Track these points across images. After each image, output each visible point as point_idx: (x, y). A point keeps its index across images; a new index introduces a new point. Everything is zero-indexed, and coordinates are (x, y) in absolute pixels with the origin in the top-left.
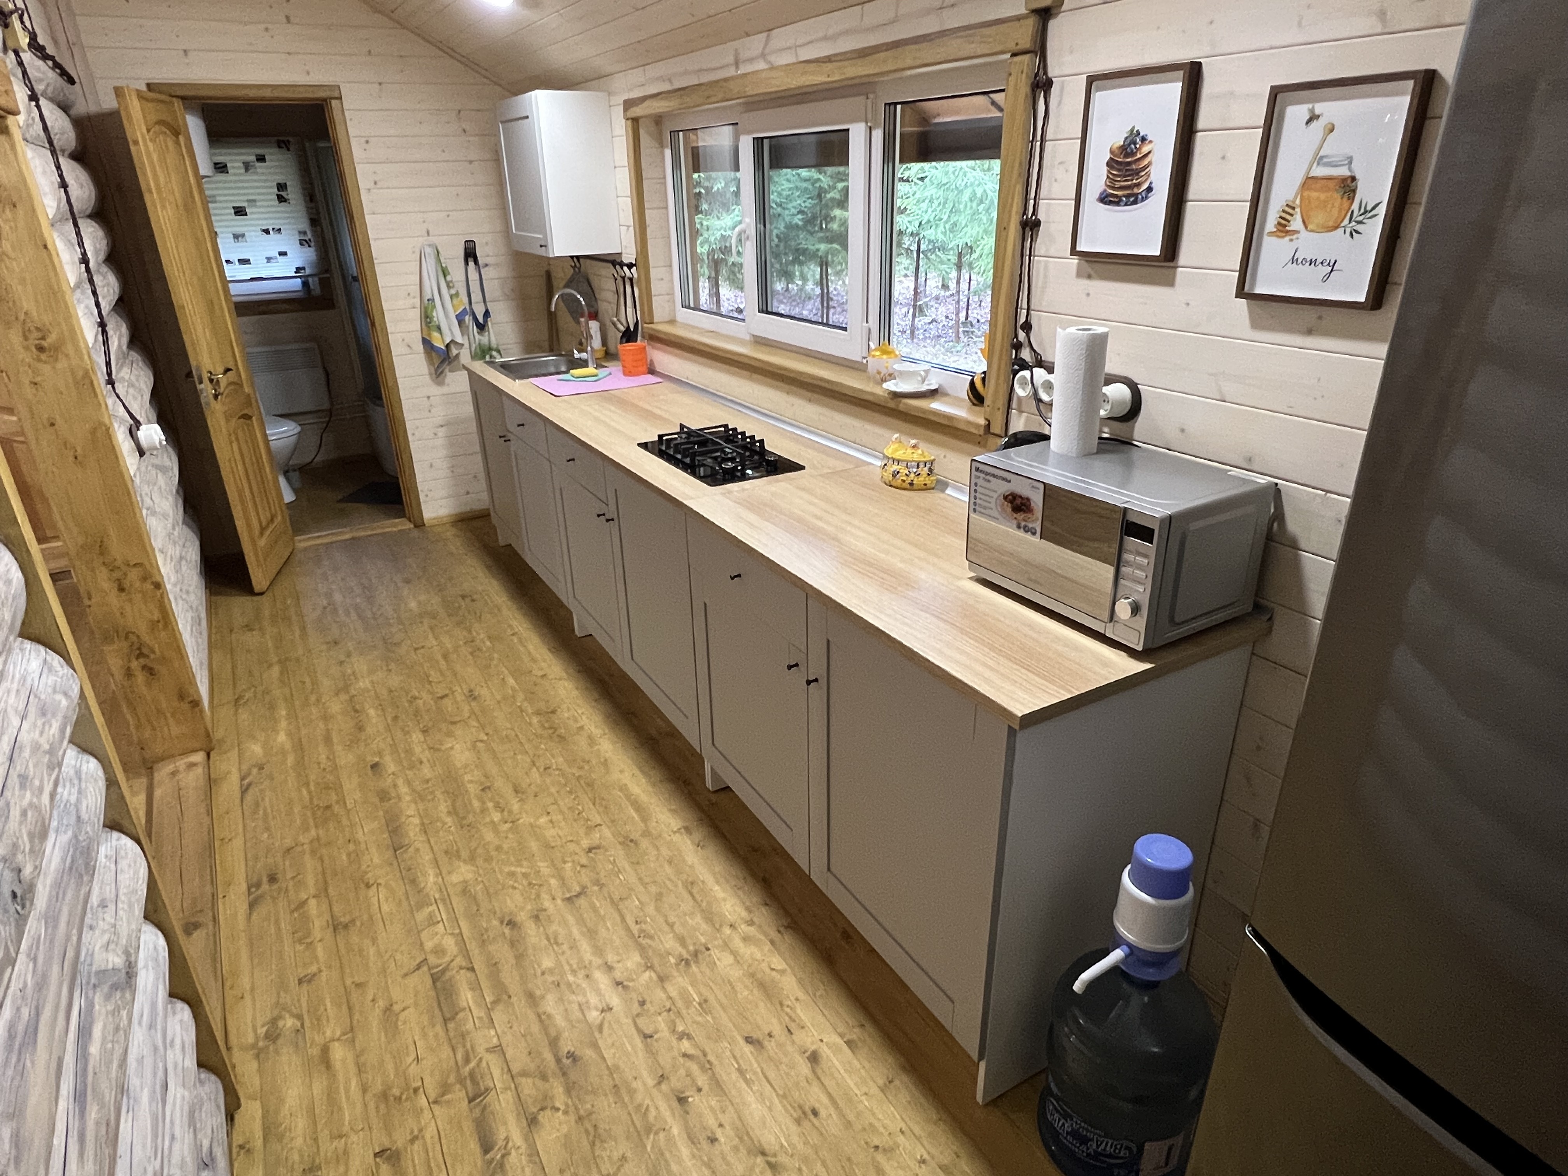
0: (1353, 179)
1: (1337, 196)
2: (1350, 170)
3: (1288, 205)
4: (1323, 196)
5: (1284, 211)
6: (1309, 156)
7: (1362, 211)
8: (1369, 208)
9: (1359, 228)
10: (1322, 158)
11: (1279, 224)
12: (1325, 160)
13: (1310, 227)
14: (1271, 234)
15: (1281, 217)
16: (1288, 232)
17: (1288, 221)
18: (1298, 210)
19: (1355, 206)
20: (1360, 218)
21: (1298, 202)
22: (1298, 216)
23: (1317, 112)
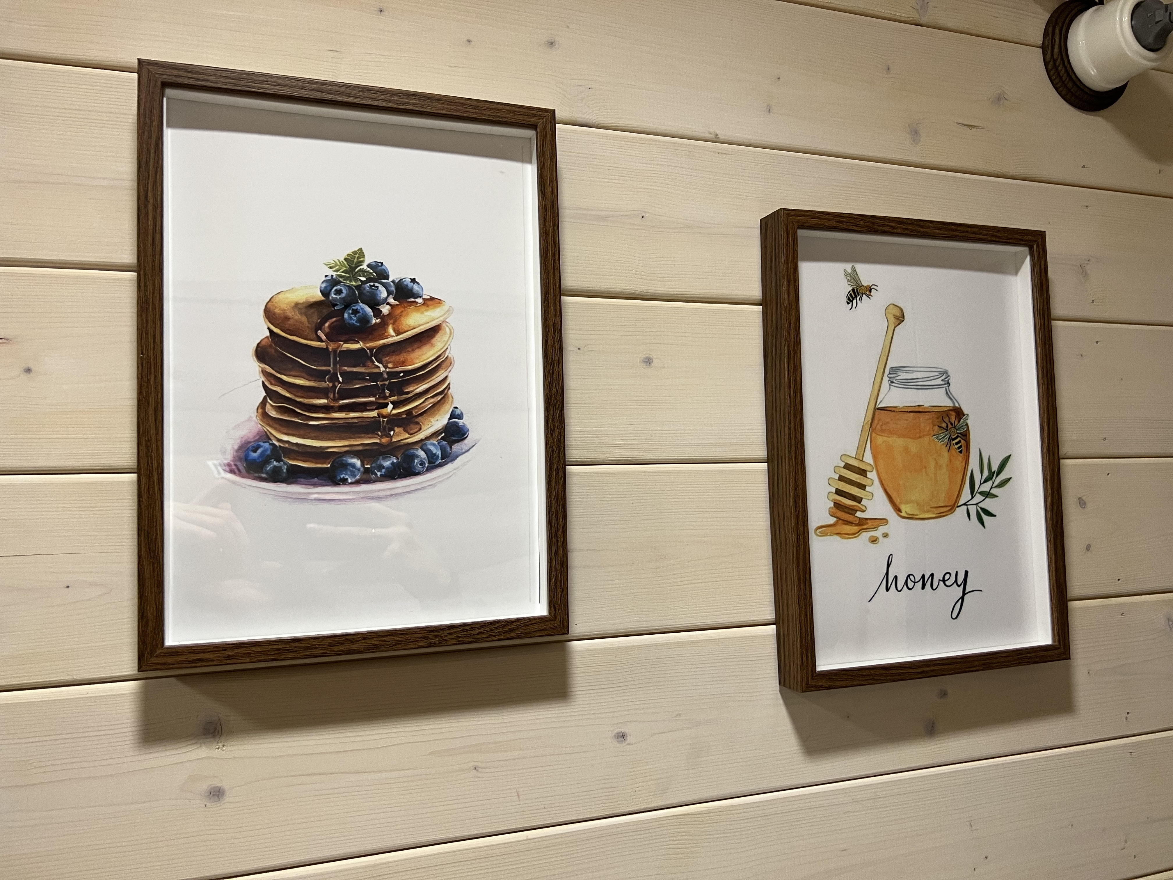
0: (959, 413)
1: (940, 445)
2: (948, 394)
3: (847, 467)
4: (914, 446)
5: (841, 478)
6: (871, 366)
7: (986, 473)
8: (995, 468)
9: (988, 504)
10: (895, 370)
11: (837, 505)
12: (903, 376)
13: (905, 509)
14: (824, 530)
15: (838, 492)
16: (863, 524)
17: (859, 500)
18: (872, 475)
19: (974, 464)
20: (986, 487)
21: (868, 458)
22: (875, 489)
23: (865, 282)
